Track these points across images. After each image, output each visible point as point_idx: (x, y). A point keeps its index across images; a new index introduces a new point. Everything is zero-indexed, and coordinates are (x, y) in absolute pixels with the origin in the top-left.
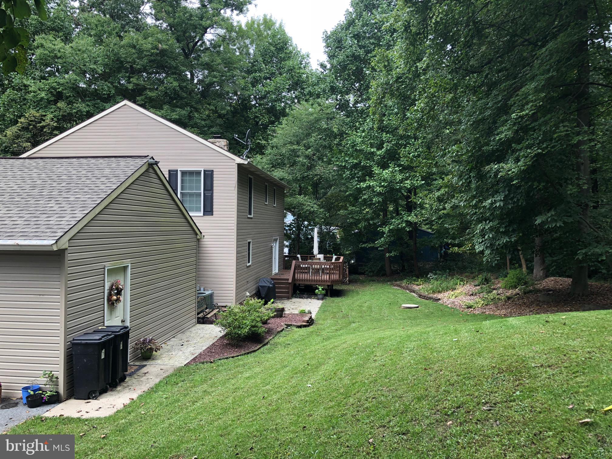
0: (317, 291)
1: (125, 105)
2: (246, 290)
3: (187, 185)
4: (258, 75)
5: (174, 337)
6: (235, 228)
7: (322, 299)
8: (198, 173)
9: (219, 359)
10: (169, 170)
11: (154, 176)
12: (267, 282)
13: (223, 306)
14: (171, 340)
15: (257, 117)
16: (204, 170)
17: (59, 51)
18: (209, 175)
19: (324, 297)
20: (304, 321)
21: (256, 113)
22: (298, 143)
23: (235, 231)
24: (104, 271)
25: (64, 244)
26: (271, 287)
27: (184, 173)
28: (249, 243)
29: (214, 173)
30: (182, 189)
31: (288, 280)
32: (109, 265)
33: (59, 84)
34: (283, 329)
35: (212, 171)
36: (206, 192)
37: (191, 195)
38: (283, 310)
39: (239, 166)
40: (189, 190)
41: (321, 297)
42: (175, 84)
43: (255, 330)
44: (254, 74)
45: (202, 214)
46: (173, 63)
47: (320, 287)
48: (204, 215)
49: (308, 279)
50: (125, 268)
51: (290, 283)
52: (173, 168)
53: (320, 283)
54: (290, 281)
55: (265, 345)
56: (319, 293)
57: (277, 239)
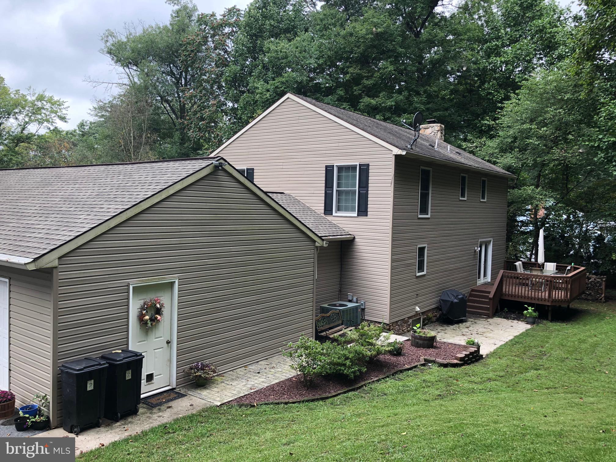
0: (525, 312)
1: (288, 98)
2: (416, 304)
3: (343, 181)
4: (494, 43)
5: (267, 359)
6: (390, 231)
7: (532, 323)
8: (354, 168)
9: (266, 404)
10: (326, 166)
12: (450, 296)
13: (376, 322)
14: (260, 363)
15: (490, 94)
16: (360, 165)
18: (364, 170)
20: (456, 358)
21: (489, 89)
22: (532, 121)
23: (390, 235)
24: (129, 289)
25: (51, 261)
26: (456, 303)
27: (340, 168)
29: (370, 167)
30: (339, 185)
31: (489, 292)
34: (415, 367)
35: (368, 165)
36: (361, 189)
37: (347, 193)
38: (433, 338)
39: (397, 157)
40: (351, 187)
41: (531, 320)
42: (391, 68)
44: (488, 44)
45: (356, 215)
46: (390, 47)
47: (530, 308)
48: (358, 215)
50: (172, 284)
51: (490, 299)
52: (329, 163)
54: (491, 296)
55: (353, 390)
56: (528, 316)
57: (490, 241)
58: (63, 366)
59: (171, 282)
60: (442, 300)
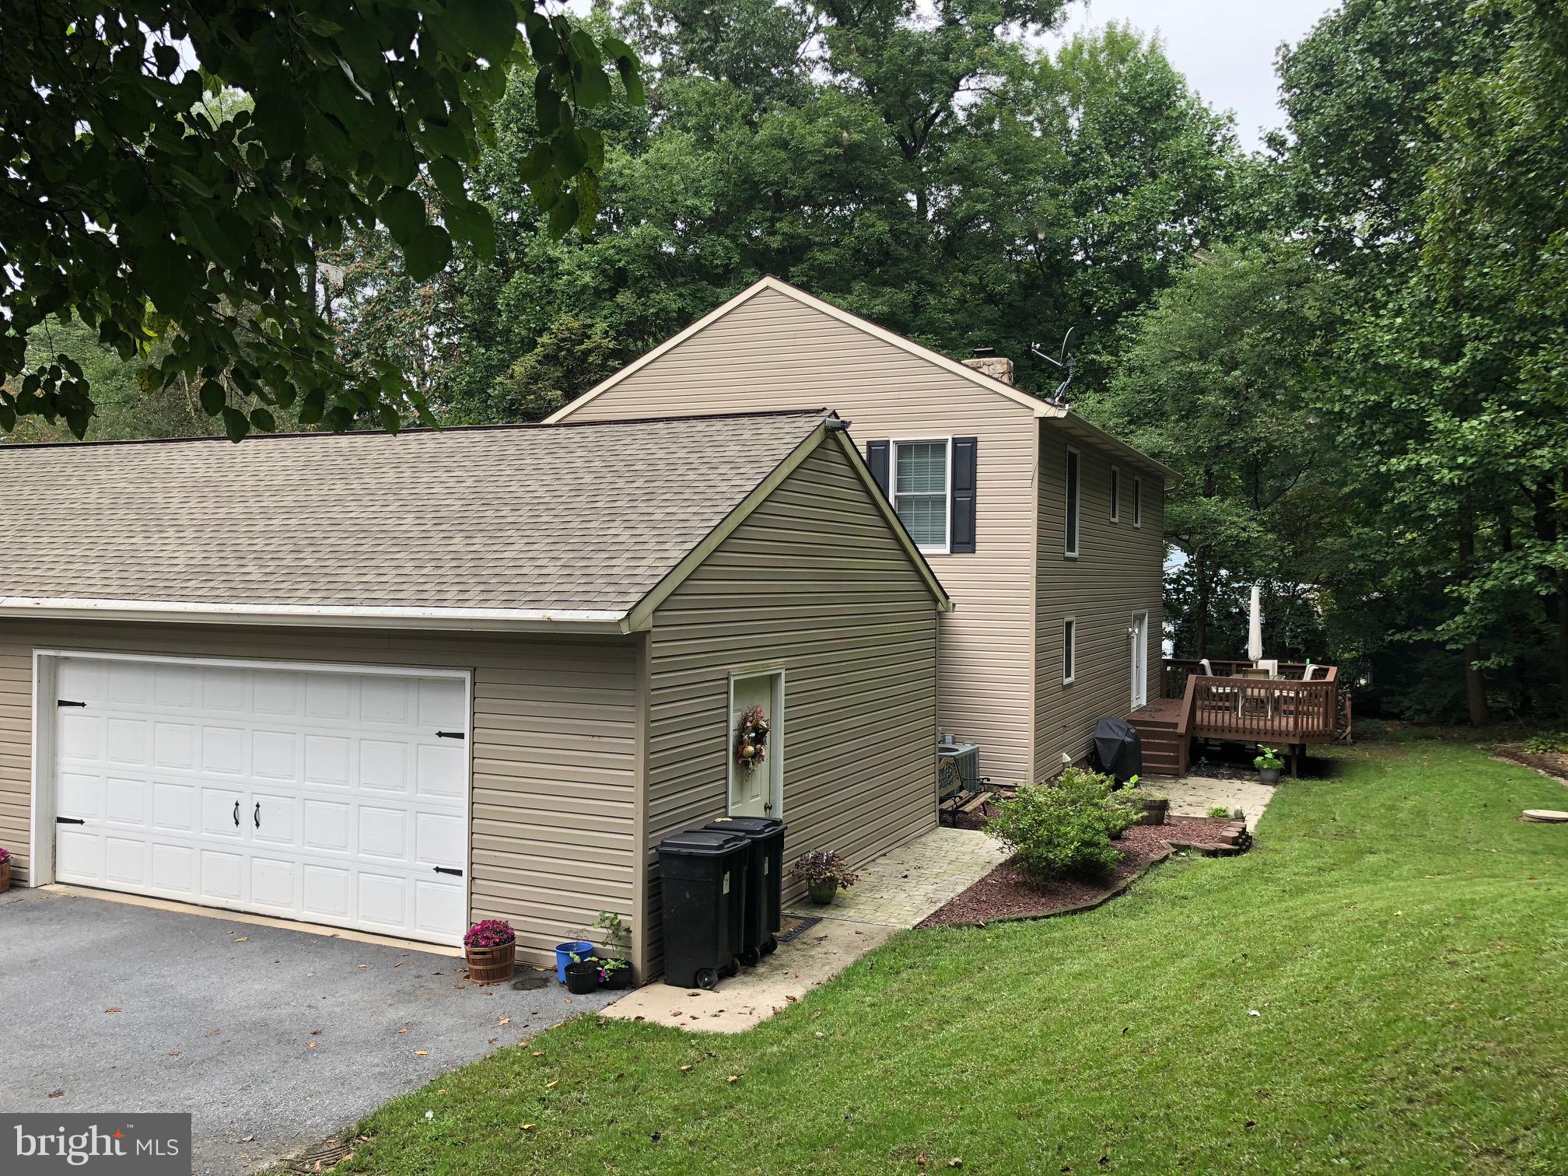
0: (1259, 759)
1: (767, 288)
2: (1062, 748)
3: (911, 477)
4: (1092, 183)
5: (885, 855)
6: (1032, 583)
7: (1274, 783)
8: (939, 447)
9: (1000, 921)
10: (868, 442)
11: (836, 456)
12: (1116, 730)
13: (1002, 786)
14: (877, 861)
15: (1090, 293)
16: (954, 439)
17: (621, 175)
18: (966, 451)
19: (1277, 778)
20: (1224, 840)
21: (1086, 282)
22: (1203, 357)
23: (1032, 594)
24: (728, 685)
25: (644, 620)
26: (1129, 743)
27: (904, 448)
28: (1069, 625)
29: (980, 445)
30: (899, 489)
31: (1175, 726)
32: (738, 672)
33: (620, 250)
34: (1166, 857)
35: (974, 441)
36: (958, 493)
37: (922, 502)
38: (1164, 805)
39: (1043, 421)
40: (915, 490)
41: (1270, 775)
42: (882, 226)
43: (1091, 854)
44: (1080, 182)
45: (947, 551)
46: (877, 176)
47: (1267, 750)
48: (952, 551)
49: (1234, 725)
50: (773, 679)
51: (1180, 736)
52: (877, 436)
53: (1268, 739)
54: (1181, 729)
55: (1118, 894)
56: (1265, 766)
57: (1144, 615)
58: (663, 844)
59: (771, 676)
60: (1101, 740)
